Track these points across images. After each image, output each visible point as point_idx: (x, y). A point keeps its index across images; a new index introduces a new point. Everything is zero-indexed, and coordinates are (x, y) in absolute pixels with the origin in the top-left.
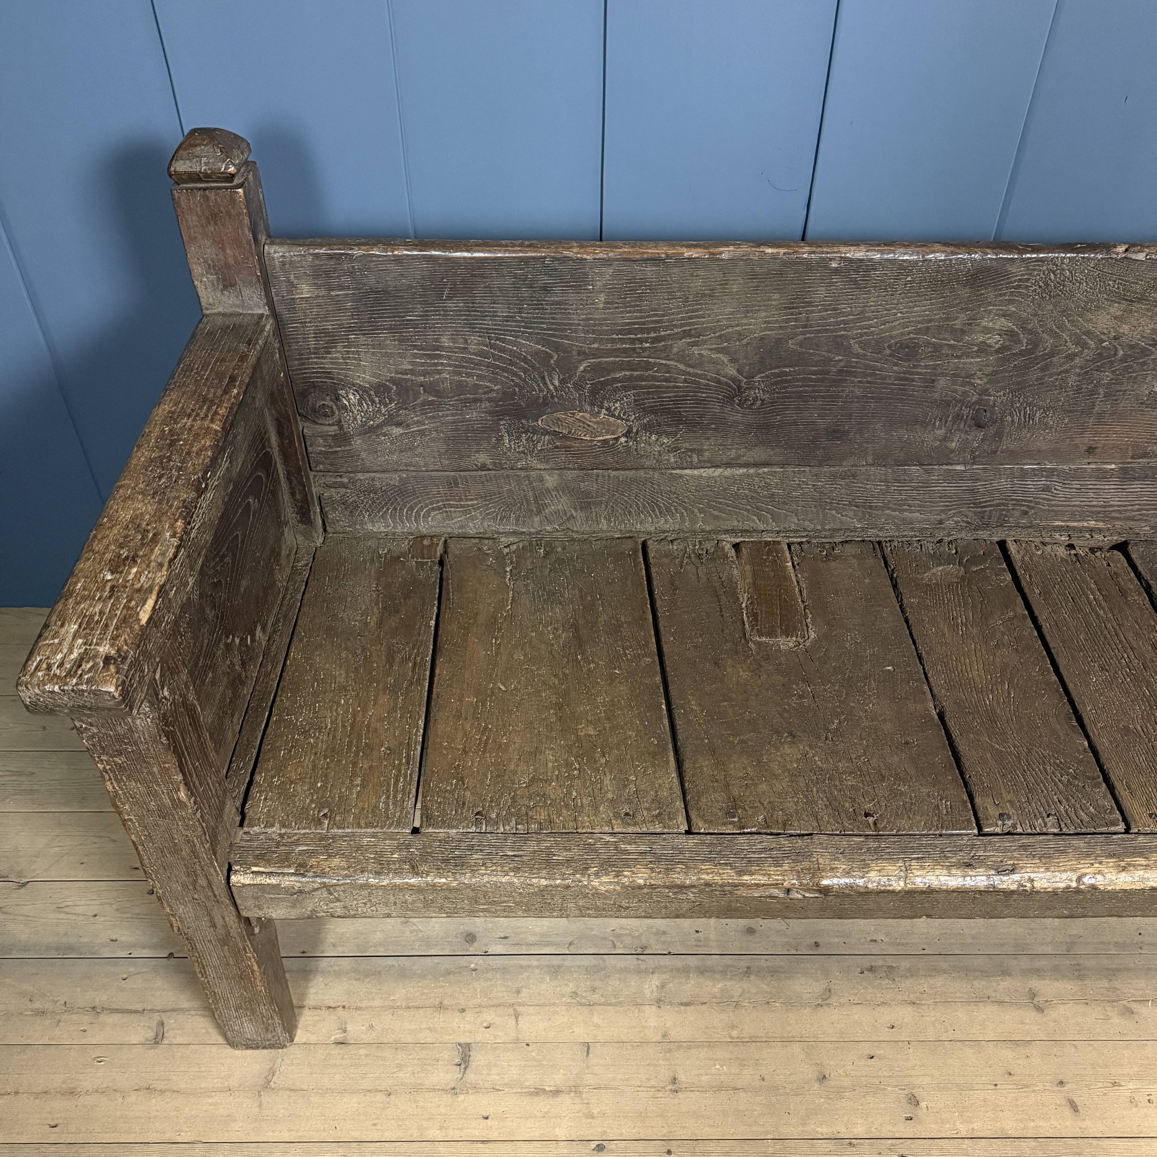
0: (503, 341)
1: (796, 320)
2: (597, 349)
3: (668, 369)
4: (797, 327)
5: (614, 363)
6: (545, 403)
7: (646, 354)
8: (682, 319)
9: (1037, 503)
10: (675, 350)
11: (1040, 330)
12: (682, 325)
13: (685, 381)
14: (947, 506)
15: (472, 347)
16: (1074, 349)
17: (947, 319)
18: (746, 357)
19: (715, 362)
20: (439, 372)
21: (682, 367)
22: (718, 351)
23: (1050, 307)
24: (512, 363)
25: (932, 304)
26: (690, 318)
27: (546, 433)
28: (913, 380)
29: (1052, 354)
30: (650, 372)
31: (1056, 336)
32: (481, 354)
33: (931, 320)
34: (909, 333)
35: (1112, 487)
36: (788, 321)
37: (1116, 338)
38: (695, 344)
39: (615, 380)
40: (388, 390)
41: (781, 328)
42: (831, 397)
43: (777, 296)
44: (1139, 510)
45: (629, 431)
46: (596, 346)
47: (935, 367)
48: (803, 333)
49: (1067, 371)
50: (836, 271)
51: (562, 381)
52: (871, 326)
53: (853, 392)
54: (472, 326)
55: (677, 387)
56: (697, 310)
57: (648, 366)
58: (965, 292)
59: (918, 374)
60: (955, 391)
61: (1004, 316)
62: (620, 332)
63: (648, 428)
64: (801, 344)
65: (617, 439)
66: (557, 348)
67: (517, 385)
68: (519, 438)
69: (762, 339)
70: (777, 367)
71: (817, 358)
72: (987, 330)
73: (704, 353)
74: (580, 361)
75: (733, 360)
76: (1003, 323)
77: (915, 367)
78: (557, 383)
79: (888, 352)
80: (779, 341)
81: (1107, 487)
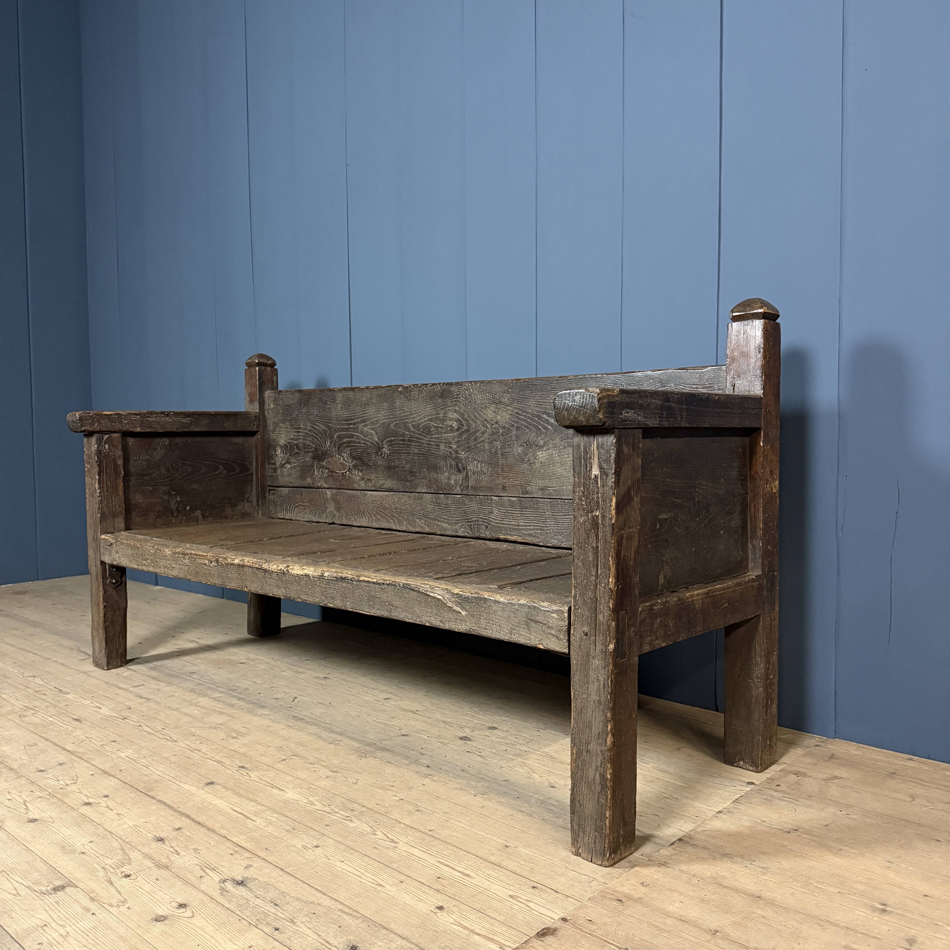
0: (315, 425)
1: (392, 415)
2: (339, 428)
3: (358, 438)
4: (393, 418)
5: (343, 434)
6: (326, 454)
7: (352, 430)
8: (361, 414)
9: (490, 521)
10: (360, 429)
11: (468, 419)
12: (361, 417)
13: (364, 444)
14: (457, 520)
15: (308, 428)
16: (483, 429)
17: (437, 414)
18: (380, 433)
19: (371, 435)
20: (300, 439)
21: (362, 436)
22: (372, 429)
23: (469, 407)
24: (318, 435)
25: (431, 407)
26: (363, 414)
27: (327, 468)
28: (432, 445)
29: (476, 432)
30: (353, 439)
31: (476, 422)
32: (310, 431)
33: (432, 415)
34: (427, 421)
35: (518, 512)
36: (390, 415)
37: (497, 423)
38: (365, 426)
39: (344, 443)
40: (288, 447)
41: (389, 418)
42: (408, 453)
43: (385, 404)
44: (533, 530)
45: (349, 469)
46: (338, 427)
47: (438, 438)
48: (395, 421)
49: (483, 441)
50: (401, 392)
51: (330, 443)
52: (414, 418)
53: (414, 450)
54: (308, 419)
55: (362, 446)
56: (365, 411)
57: (352, 436)
58: (440, 401)
59: (433, 442)
60: (447, 451)
61: (455, 412)
62: (344, 421)
63: (355, 466)
64: (395, 426)
65: (346, 472)
66: (328, 427)
67: (319, 445)
68: (319, 470)
69: (383, 423)
70: (389, 437)
71: (401, 433)
72: (451, 420)
73: (368, 430)
74: (335, 434)
75: (376, 434)
76: (455, 416)
77: (432, 438)
78: (329, 444)
79: (422, 430)
80: (389, 425)
81: (516, 512)
